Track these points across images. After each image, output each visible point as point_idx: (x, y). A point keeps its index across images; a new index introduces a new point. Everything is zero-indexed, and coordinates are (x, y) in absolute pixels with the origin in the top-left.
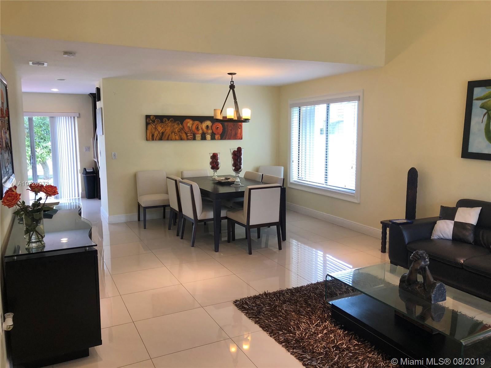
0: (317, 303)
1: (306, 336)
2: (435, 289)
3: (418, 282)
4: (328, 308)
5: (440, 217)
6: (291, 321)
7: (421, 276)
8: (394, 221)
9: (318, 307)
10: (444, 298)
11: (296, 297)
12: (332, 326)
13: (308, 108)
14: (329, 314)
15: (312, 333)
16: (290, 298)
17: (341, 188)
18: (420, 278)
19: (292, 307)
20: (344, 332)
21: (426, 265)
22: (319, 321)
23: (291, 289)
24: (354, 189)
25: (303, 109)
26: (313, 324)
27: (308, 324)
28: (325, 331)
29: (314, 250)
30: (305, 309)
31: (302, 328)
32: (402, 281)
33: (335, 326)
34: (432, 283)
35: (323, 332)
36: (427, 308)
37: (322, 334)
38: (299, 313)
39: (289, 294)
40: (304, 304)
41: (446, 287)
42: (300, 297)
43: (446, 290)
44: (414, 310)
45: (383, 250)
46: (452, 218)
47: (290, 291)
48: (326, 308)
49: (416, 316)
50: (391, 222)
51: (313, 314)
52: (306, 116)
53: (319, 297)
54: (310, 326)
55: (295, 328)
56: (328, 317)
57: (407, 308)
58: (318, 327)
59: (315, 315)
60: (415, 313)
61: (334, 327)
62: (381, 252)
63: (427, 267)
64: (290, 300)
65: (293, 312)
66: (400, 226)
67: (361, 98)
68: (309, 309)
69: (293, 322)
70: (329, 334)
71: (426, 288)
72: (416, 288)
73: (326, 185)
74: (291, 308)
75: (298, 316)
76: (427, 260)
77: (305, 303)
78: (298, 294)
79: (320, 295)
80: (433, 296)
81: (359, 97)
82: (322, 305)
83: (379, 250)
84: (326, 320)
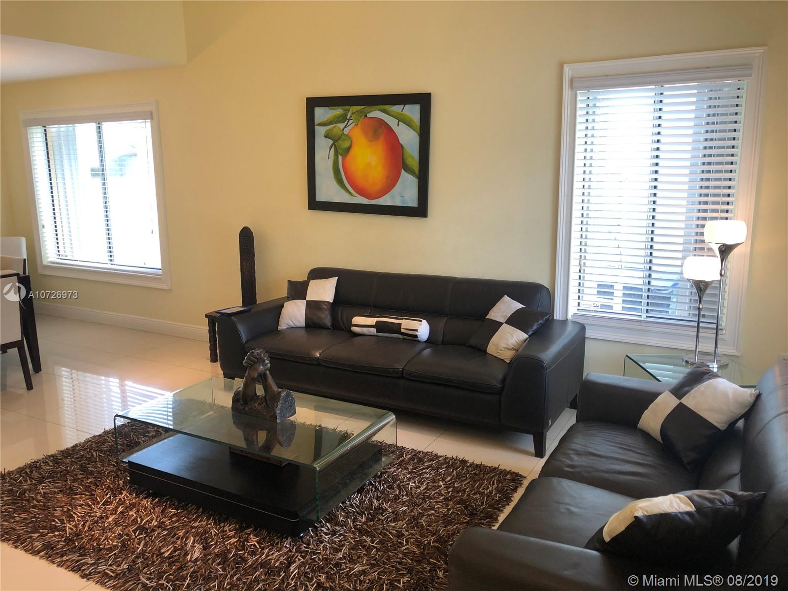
0: (104, 466)
1: (85, 528)
2: (281, 402)
3: (258, 396)
4: (125, 470)
5: (288, 298)
6: (56, 510)
7: (261, 387)
8: (223, 311)
9: (106, 473)
10: (293, 411)
11: (63, 466)
12: (133, 497)
13: (62, 129)
14: (127, 479)
15: (96, 519)
16: (52, 471)
17: (138, 267)
18: (260, 391)
19: (57, 485)
20: (153, 500)
21: (267, 370)
22: (108, 496)
23: (55, 455)
24: (160, 268)
25: (53, 129)
26: (98, 503)
27: (89, 506)
28: (120, 509)
29: (103, 378)
30: (83, 481)
31: (78, 516)
32: (235, 400)
33: (137, 495)
34: (276, 393)
35: (116, 511)
36: (272, 432)
37: (115, 515)
38: (70, 492)
39: (51, 463)
40: (81, 474)
41: (295, 394)
42: (72, 463)
43: (295, 399)
44: (255, 437)
45: (214, 360)
46: (303, 297)
47: (52, 458)
48: (121, 471)
49: (259, 446)
50: (219, 313)
51: (98, 486)
52: (60, 144)
53: (108, 455)
54: (92, 509)
55: (63, 519)
56: (124, 485)
57: (246, 440)
58: (107, 505)
59: (102, 486)
60: (258, 442)
61: (135, 498)
62: (211, 362)
63: (268, 372)
64: (52, 475)
65: (58, 494)
66: (233, 318)
67: (155, 116)
68: (90, 480)
69: (61, 511)
70: (127, 512)
71: (268, 402)
72: (255, 407)
73: (112, 264)
74: (56, 487)
75: (68, 498)
76: (267, 362)
77: (82, 471)
78: (68, 461)
79: (109, 451)
80: (278, 412)
81: (151, 113)
82: (115, 466)
83: (208, 359)
84: (122, 489)
